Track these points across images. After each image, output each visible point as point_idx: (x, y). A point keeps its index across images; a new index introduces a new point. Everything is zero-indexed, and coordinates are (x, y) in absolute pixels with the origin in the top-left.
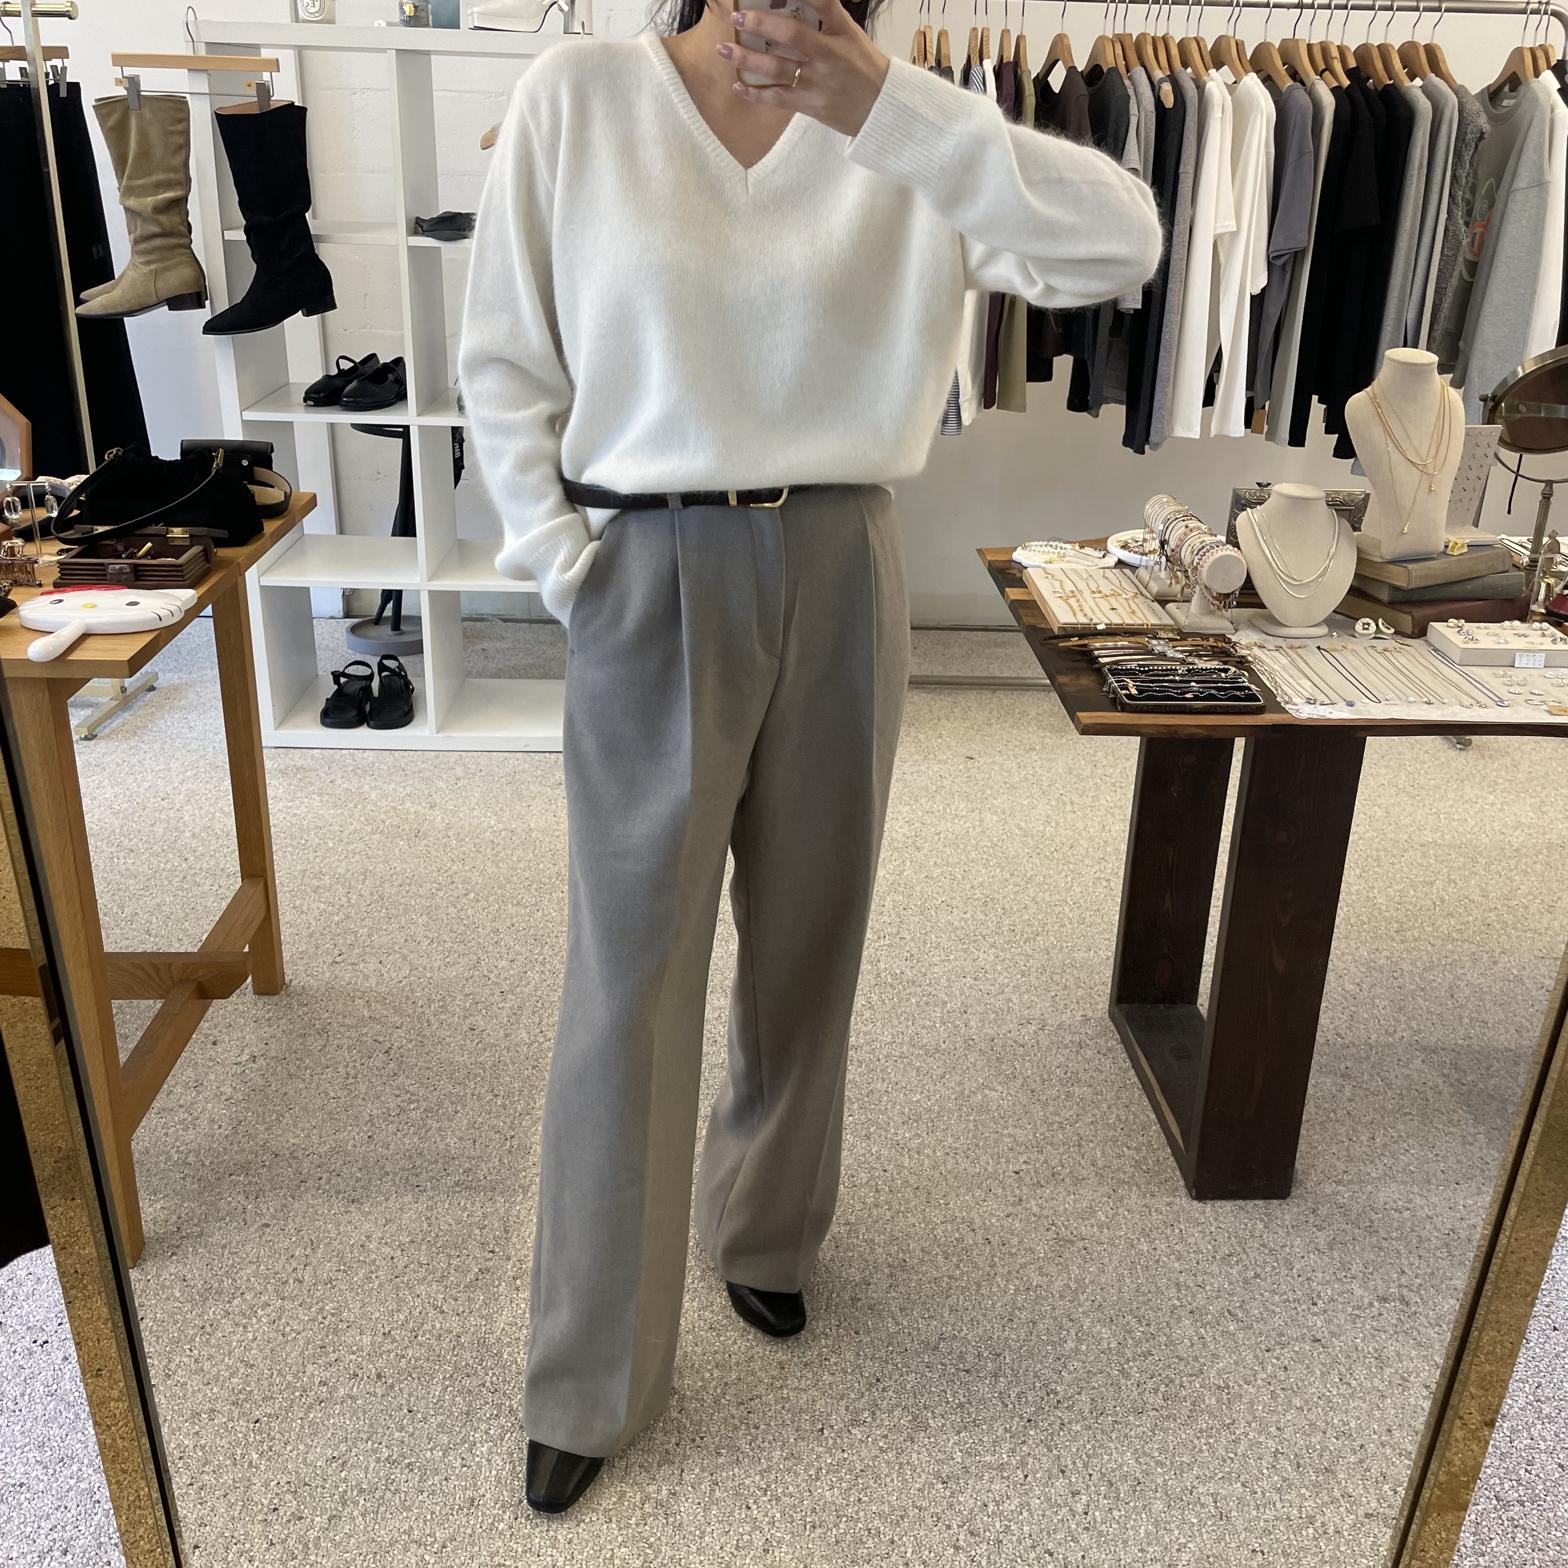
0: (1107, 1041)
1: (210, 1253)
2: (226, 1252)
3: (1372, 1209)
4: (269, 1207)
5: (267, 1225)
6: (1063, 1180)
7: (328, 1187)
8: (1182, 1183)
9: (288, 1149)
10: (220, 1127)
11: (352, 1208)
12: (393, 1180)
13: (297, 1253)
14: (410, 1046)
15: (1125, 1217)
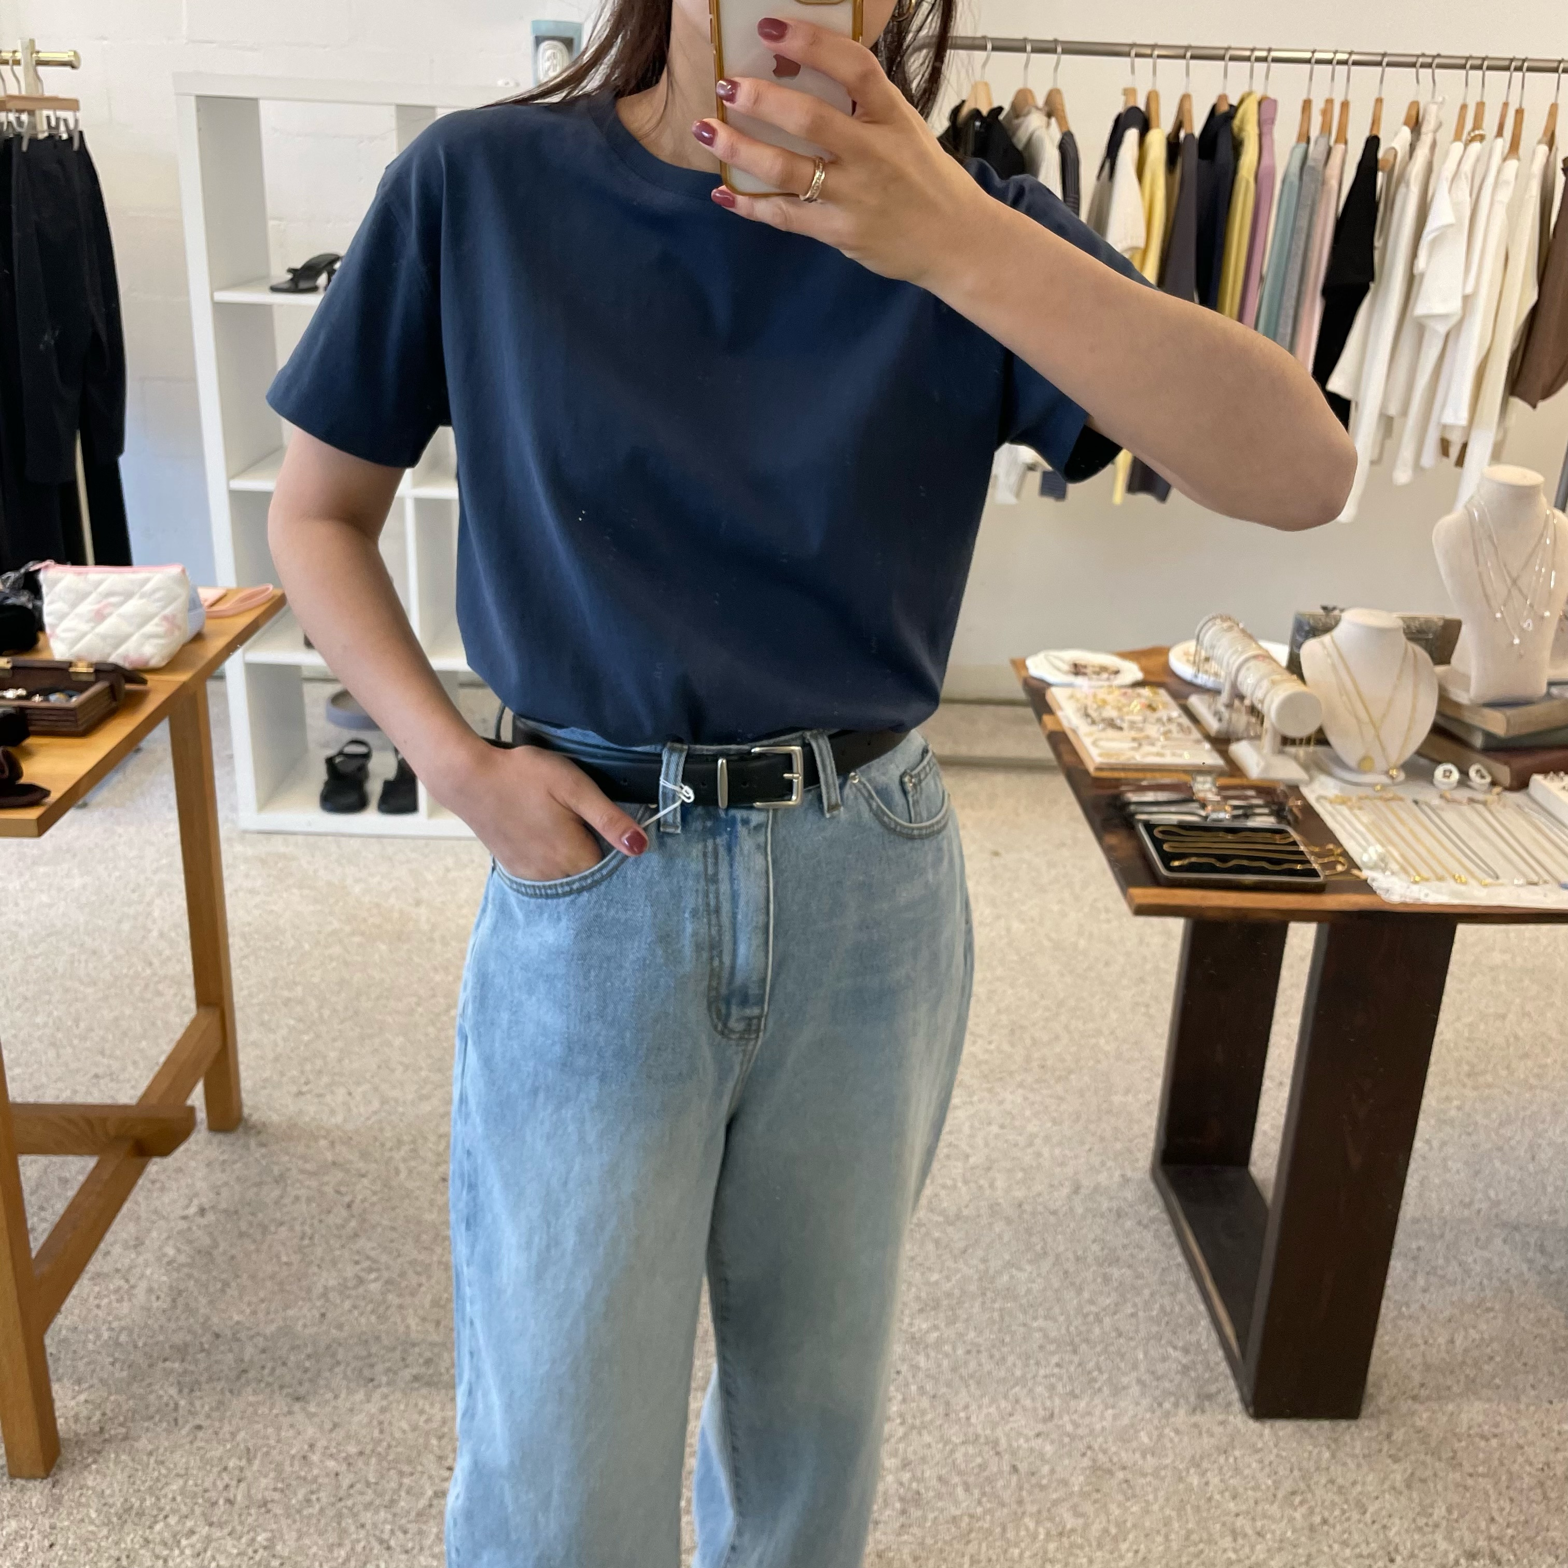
0: (1149, 1208)
1: (133, 1460)
2: (152, 1460)
3: (1455, 1435)
4: (204, 1404)
5: (199, 1427)
6: (1100, 1390)
7: (270, 1379)
8: (1235, 1396)
9: (231, 1328)
10: (158, 1298)
11: (297, 1407)
12: (345, 1373)
13: (231, 1464)
14: (375, 1199)
15: (1171, 1440)
